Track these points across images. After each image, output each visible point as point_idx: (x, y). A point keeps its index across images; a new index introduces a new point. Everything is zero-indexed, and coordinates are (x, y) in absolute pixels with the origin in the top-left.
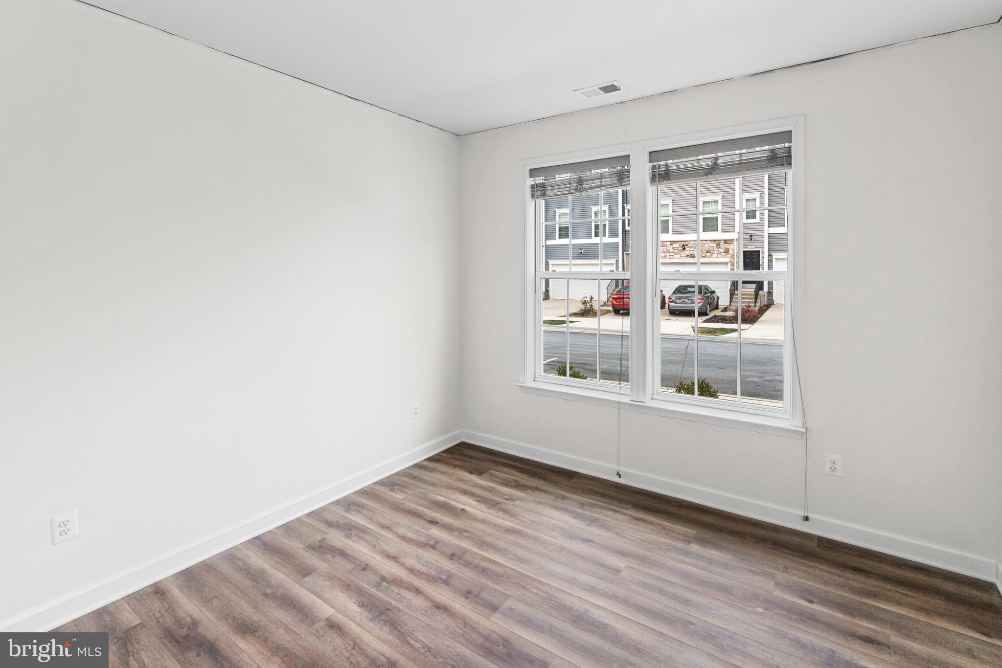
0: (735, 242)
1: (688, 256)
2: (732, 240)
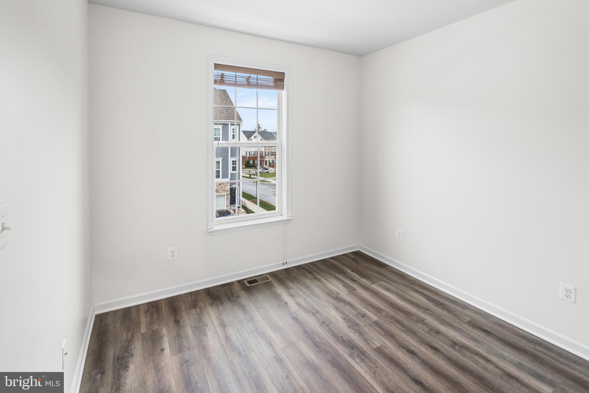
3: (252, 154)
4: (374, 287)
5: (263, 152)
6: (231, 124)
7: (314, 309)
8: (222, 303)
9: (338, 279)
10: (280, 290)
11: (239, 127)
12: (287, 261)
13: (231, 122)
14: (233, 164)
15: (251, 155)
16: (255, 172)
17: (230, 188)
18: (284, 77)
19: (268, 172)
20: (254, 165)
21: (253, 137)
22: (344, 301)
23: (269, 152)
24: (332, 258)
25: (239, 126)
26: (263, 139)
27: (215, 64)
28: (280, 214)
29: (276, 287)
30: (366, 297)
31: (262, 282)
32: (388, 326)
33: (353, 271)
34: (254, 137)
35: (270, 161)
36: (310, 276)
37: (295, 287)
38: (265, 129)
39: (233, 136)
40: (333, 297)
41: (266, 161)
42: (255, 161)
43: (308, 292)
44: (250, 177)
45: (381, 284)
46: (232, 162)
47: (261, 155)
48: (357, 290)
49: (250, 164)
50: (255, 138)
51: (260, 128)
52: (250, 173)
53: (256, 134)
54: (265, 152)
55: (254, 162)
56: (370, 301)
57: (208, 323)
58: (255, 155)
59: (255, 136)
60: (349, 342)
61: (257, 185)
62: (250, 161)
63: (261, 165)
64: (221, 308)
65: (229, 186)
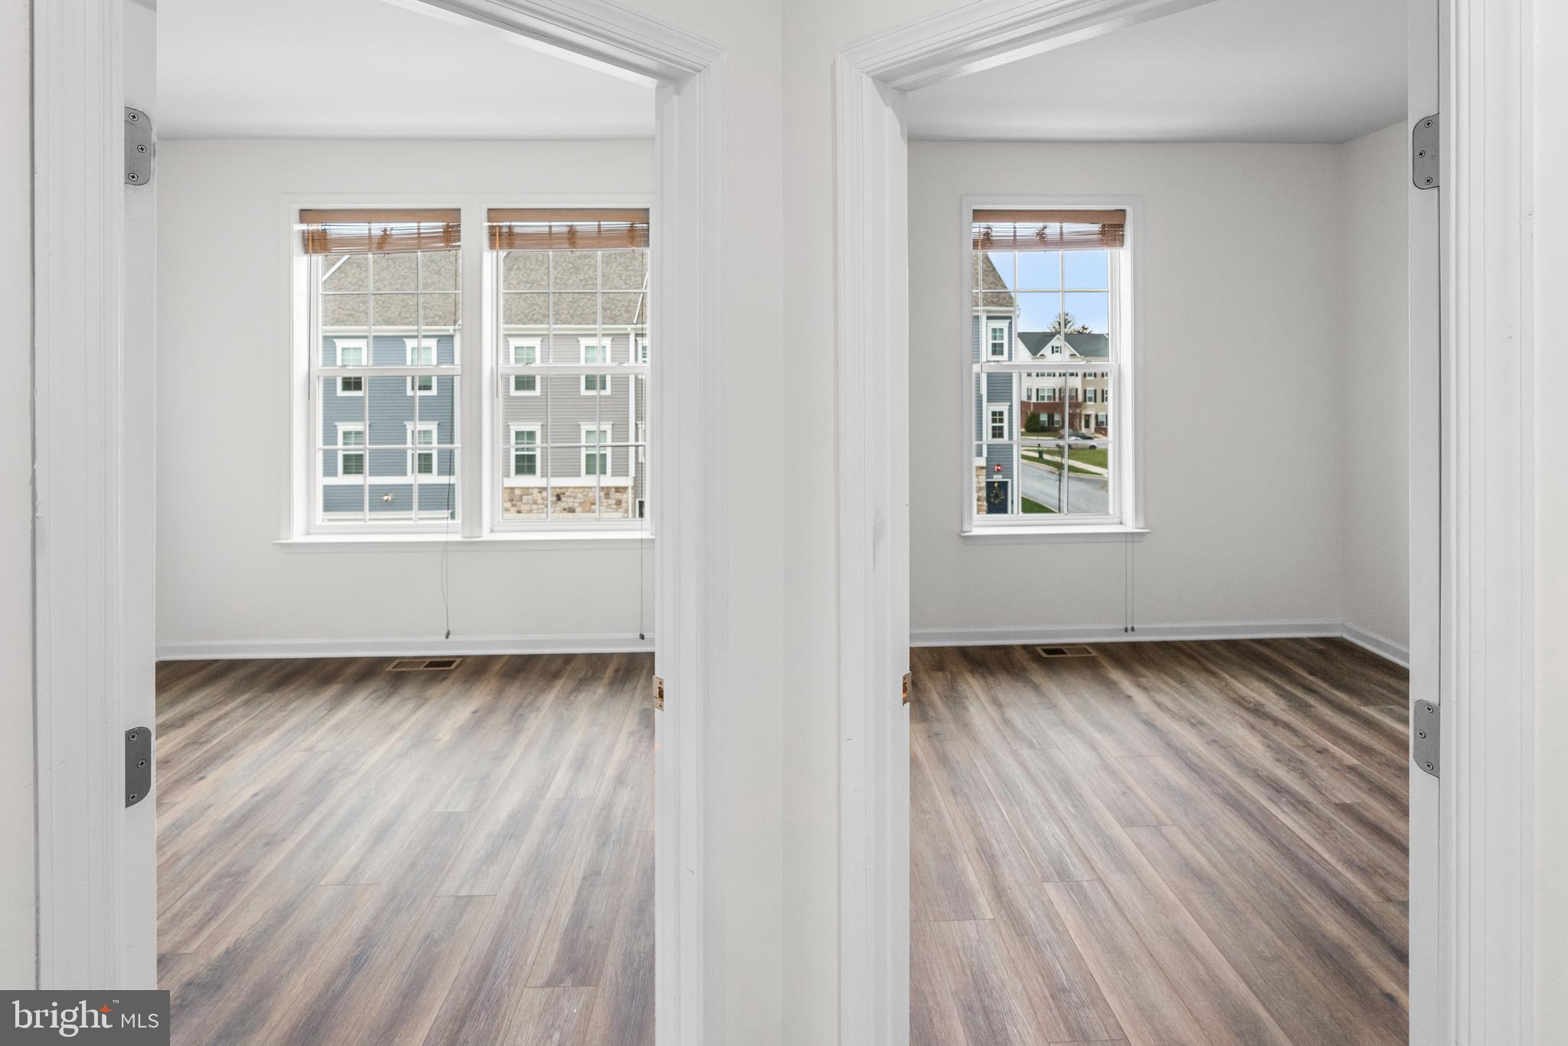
0: (630, 491)
1: (565, 509)
2: (626, 488)
3: (1046, 395)
4: (1370, 711)
5: (1077, 390)
6: (989, 318)
7: (1193, 717)
8: (992, 673)
9: (1266, 680)
10: (1116, 675)
11: (1010, 324)
12: (1135, 627)
13: (988, 312)
14: (994, 421)
15: (1044, 399)
16: (1055, 446)
17: (987, 483)
18: (1125, 222)
19: (1093, 447)
20: (1051, 426)
21: (1047, 350)
22: (1275, 721)
23: (1095, 391)
24: (1259, 641)
25: (1009, 321)
26: (1076, 353)
27: (974, 211)
28: (1118, 521)
29: (1106, 668)
30: (1339, 724)
31: (1073, 656)
32: (1385, 780)
33: (1312, 673)
34: (1051, 348)
35: (1099, 417)
36: (1191, 663)
37: (1150, 678)
38: (1083, 328)
39: (993, 347)
40: (1248, 709)
41: (1088, 416)
42: (1053, 416)
43: (1183, 690)
44: (1040, 459)
45: (1391, 710)
46: (991, 414)
47: (1074, 397)
48: (1314, 707)
49: (1041, 423)
50: (1053, 352)
51: (1069, 322)
52: (1040, 449)
53: (1054, 342)
54: (1085, 391)
55: (1051, 417)
56: (1344, 732)
57: (969, 695)
58: (1054, 399)
59: (1053, 347)
60: (1271, 780)
61: (1060, 481)
62: (1039, 415)
63: (1071, 426)
64: (991, 680)
65: (984, 477)
